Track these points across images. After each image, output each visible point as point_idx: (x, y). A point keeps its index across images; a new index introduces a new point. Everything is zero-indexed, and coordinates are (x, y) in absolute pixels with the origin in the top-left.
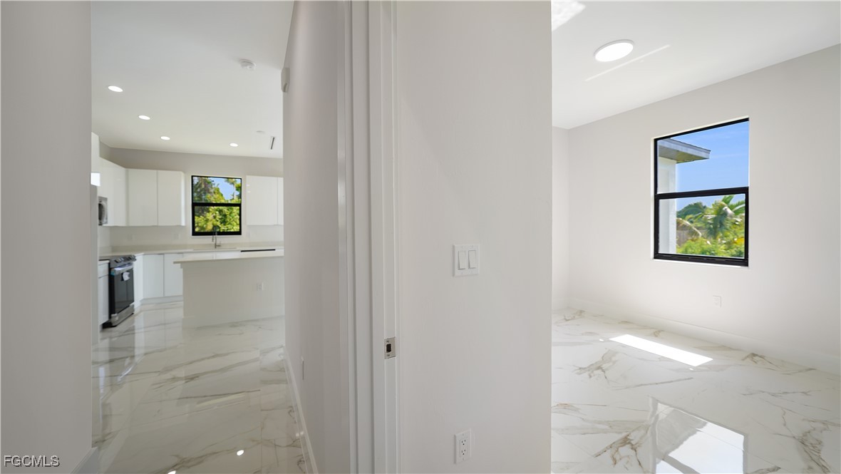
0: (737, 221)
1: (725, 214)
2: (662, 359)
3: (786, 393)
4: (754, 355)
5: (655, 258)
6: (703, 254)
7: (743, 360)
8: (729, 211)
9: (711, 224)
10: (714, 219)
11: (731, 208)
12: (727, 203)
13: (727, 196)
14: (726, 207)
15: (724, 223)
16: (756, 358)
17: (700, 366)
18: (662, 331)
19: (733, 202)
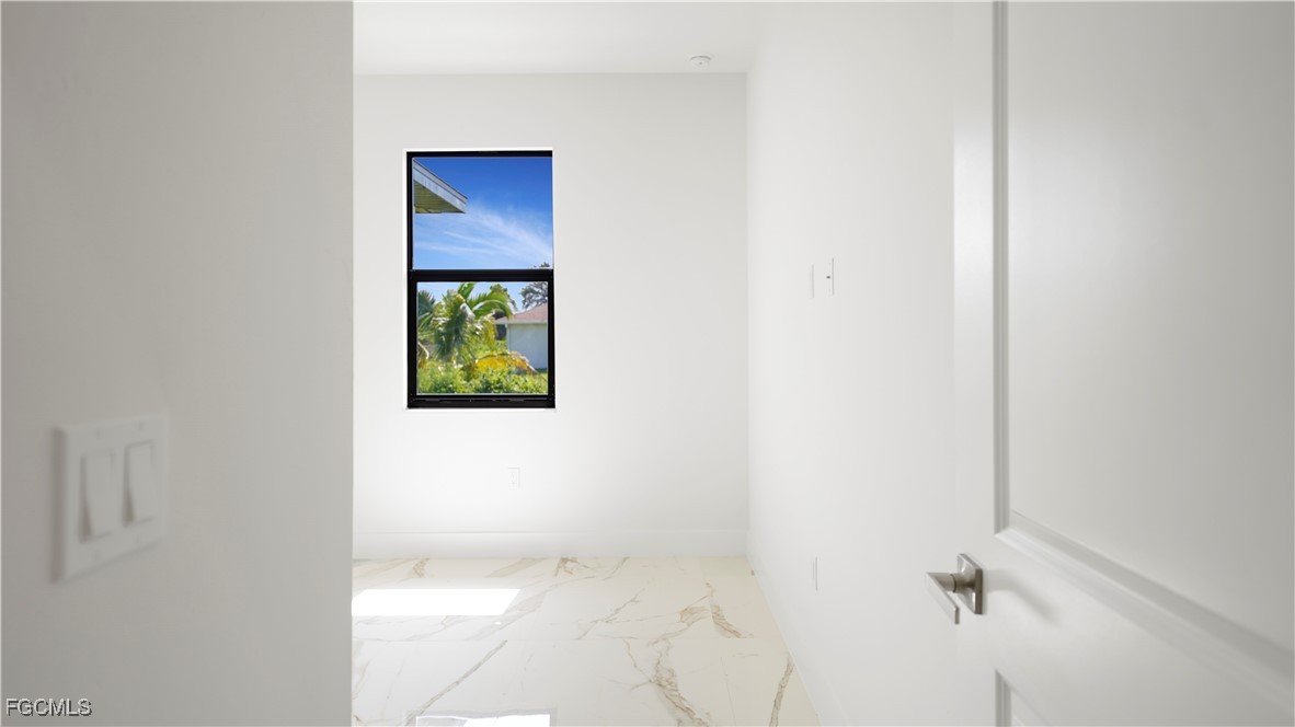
0: (478, 330)
1: (464, 315)
2: (450, 621)
3: (618, 610)
4: (564, 560)
5: (411, 405)
6: (436, 390)
7: (556, 575)
8: (470, 313)
9: (442, 334)
10: (447, 325)
11: (471, 305)
12: (466, 297)
13: (466, 284)
14: (464, 305)
15: (461, 333)
16: (569, 565)
17: (507, 611)
18: (428, 559)
19: (473, 295)
